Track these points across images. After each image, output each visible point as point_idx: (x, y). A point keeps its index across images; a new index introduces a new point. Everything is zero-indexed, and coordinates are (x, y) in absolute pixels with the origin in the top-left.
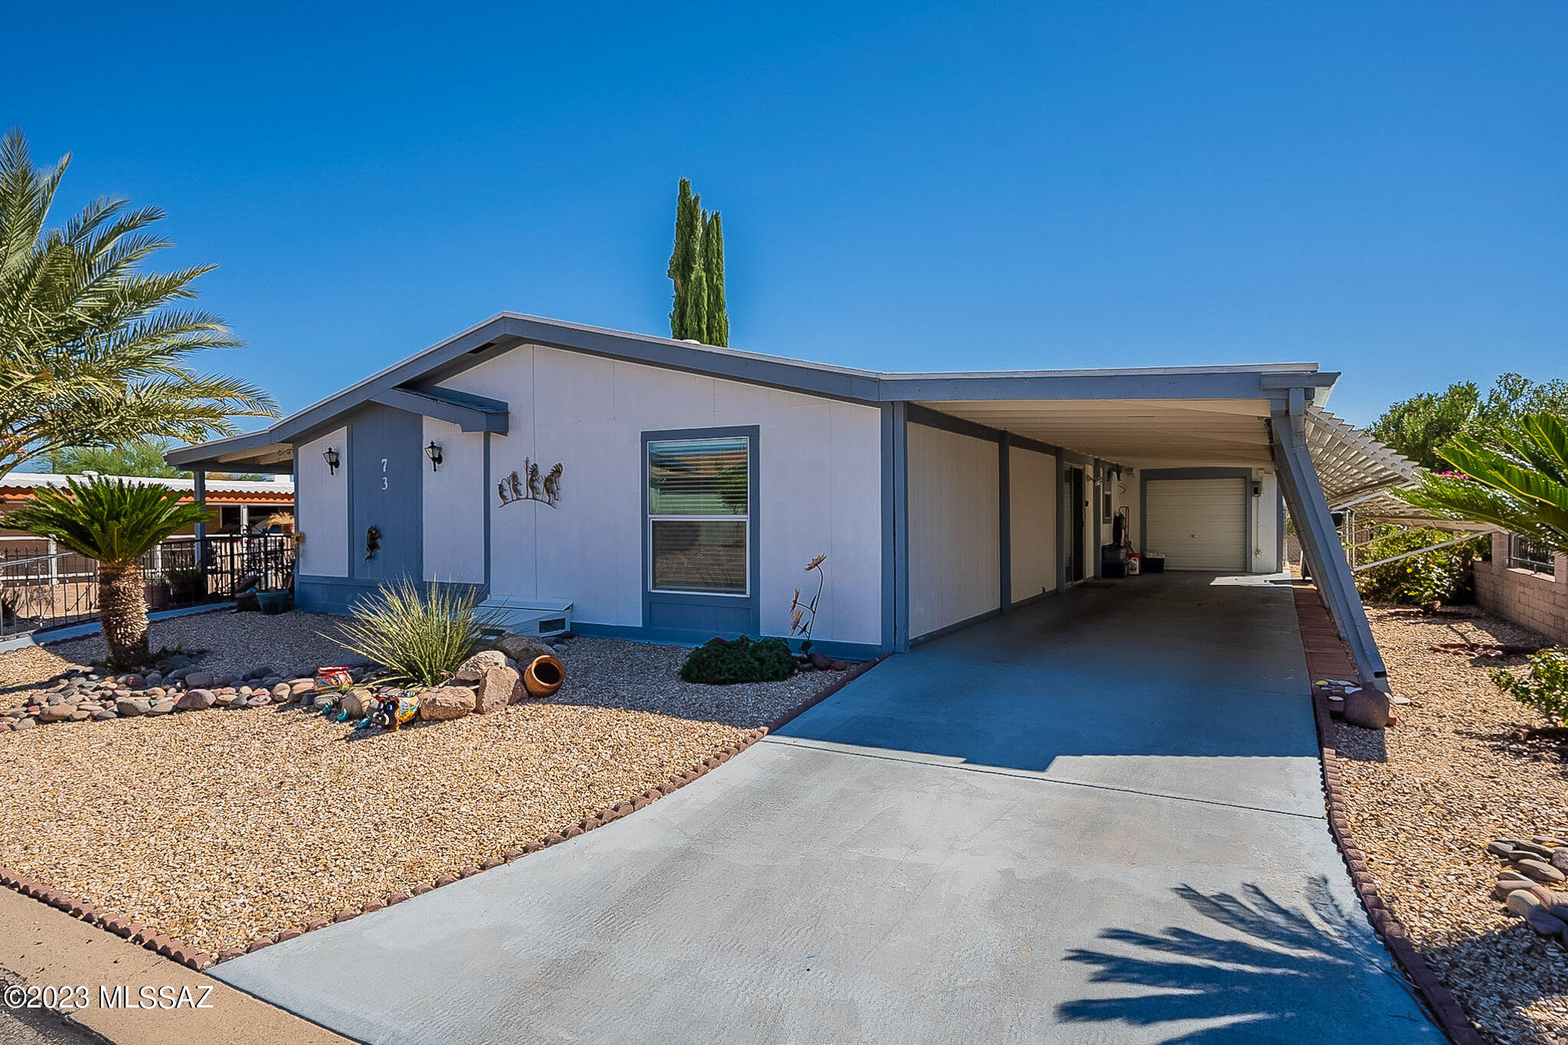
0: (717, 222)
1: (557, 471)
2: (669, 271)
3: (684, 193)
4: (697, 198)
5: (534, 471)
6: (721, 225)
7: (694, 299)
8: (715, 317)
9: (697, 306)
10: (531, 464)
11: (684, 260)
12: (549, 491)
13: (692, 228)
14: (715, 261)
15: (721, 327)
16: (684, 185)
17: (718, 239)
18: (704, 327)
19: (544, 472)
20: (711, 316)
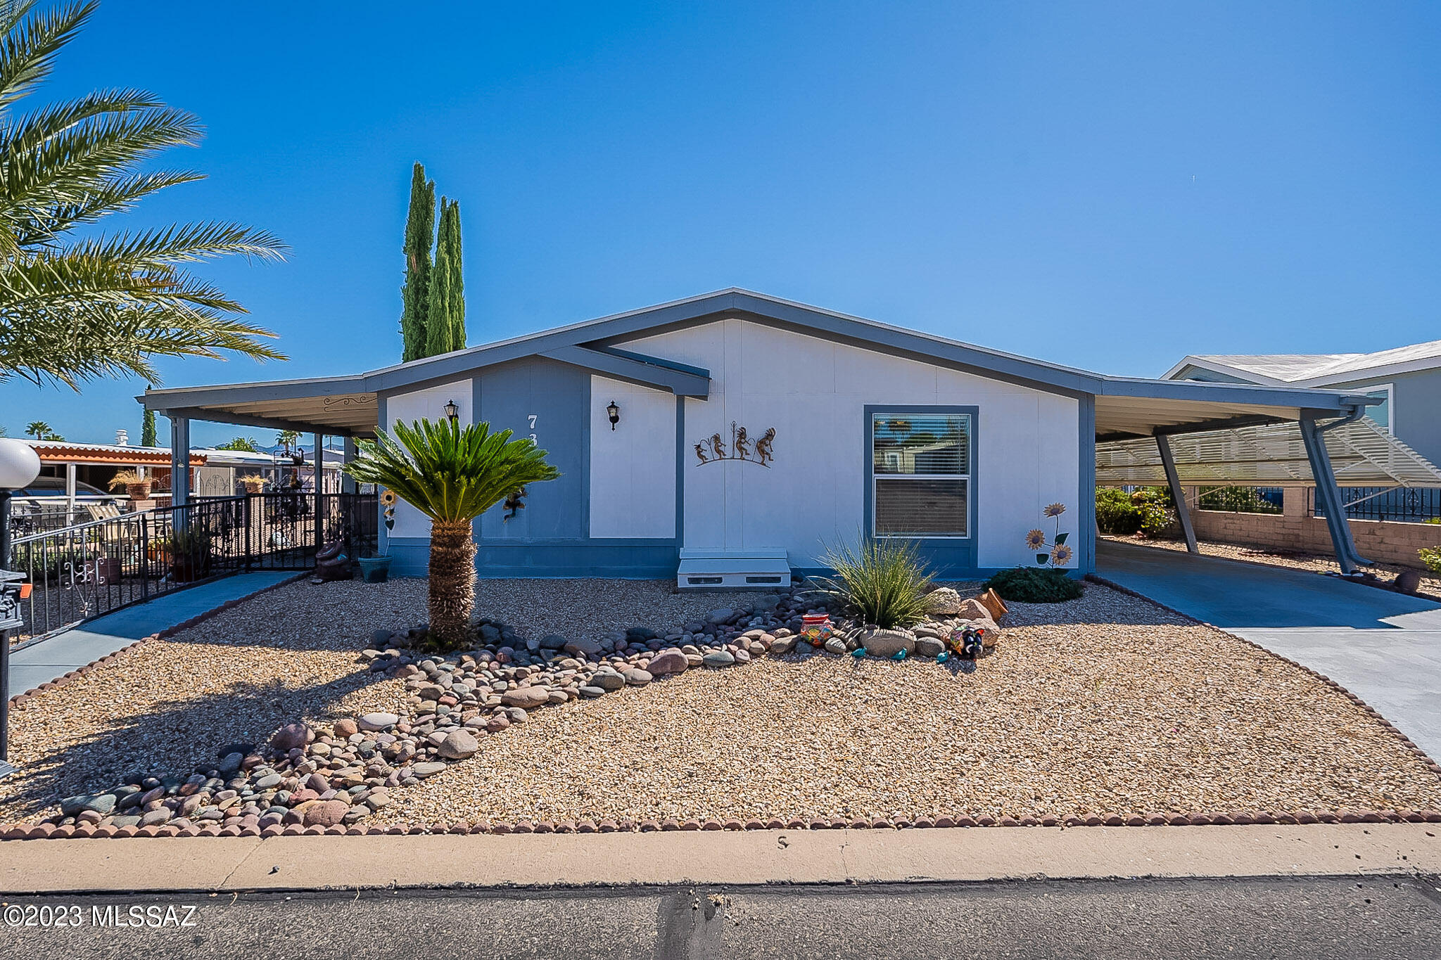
0: (457, 210)
1: (770, 435)
2: (404, 248)
3: (419, 178)
4: (431, 185)
5: (742, 434)
6: (460, 213)
7: (438, 278)
8: (455, 296)
9: (441, 284)
10: (738, 427)
11: (420, 240)
12: (762, 452)
13: (428, 213)
14: (455, 245)
15: (460, 306)
16: (418, 169)
17: (458, 226)
18: (447, 304)
19: (755, 434)
20: (452, 297)
